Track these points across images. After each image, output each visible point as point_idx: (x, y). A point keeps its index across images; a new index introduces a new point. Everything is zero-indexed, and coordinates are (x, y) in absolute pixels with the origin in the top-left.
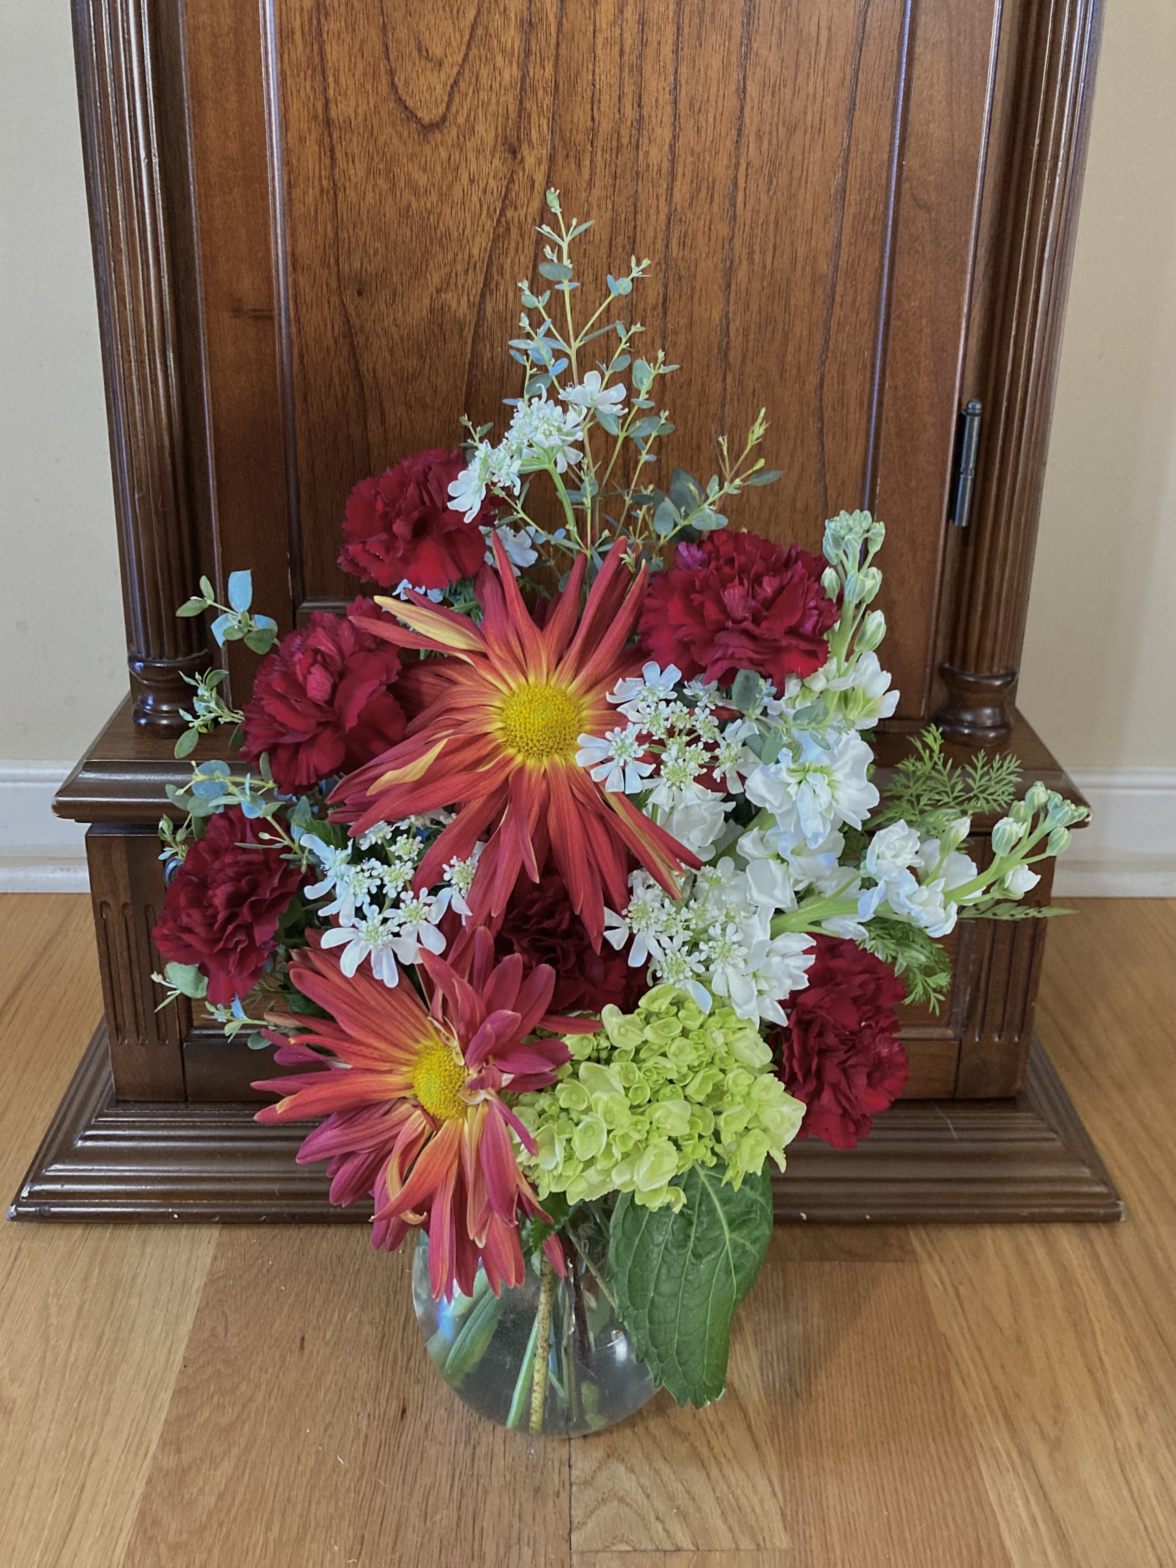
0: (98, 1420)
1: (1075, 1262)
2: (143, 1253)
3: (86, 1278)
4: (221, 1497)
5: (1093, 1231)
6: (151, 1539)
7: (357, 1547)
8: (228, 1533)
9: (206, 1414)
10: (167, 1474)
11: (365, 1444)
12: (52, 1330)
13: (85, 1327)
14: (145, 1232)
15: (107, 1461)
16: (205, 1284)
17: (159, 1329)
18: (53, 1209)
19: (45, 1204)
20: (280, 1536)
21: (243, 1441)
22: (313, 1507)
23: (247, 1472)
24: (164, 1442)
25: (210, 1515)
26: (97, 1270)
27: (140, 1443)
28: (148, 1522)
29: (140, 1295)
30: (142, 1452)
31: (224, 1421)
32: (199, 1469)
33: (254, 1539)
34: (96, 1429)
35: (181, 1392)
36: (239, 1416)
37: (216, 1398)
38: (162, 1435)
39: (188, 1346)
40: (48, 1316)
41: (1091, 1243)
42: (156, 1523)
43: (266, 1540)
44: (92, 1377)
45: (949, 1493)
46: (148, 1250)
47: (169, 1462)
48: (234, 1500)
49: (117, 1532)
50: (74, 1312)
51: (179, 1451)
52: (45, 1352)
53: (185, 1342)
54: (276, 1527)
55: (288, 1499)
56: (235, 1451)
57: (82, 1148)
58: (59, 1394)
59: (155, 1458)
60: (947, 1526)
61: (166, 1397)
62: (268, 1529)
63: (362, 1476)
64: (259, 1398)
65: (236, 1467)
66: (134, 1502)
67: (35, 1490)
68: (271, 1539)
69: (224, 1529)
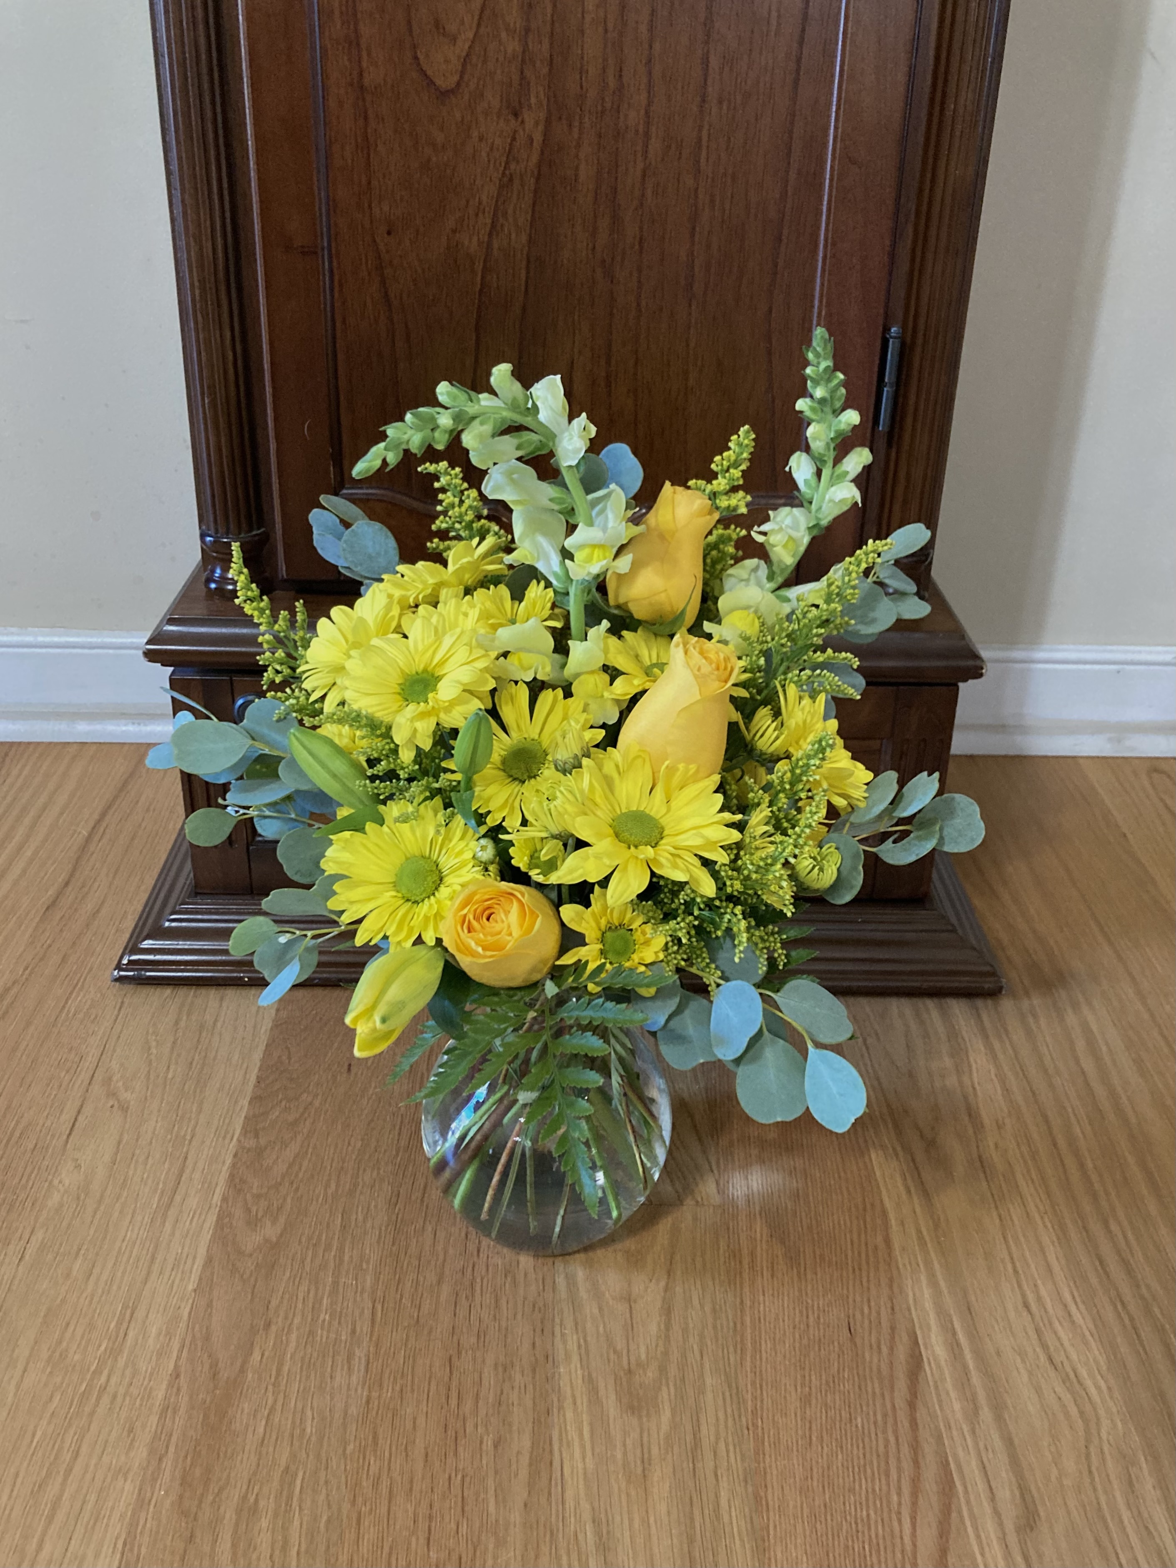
0: (193, 1116)
1: (962, 1023)
2: (221, 1006)
3: (177, 1023)
4: (291, 1166)
5: (979, 1002)
6: (240, 1190)
7: (394, 1200)
8: (297, 1189)
9: (277, 1113)
10: (249, 1150)
11: (399, 1134)
12: (153, 1057)
13: (179, 1055)
14: (222, 991)
15: (203, 1142)
16: (272, 1029)
17: (236, 1057)
18: (148, 974)
19: (142, 970)
20: (337, 1190)
21: (305, 1131)
22: (361, 1172)
23: (310, 1150)
24: (245, 1132)
25: (283, 1177)
26: (185, 1018)
27: (227, 1132)
28: (237, 1180)
29: (220, 1034)
30: (229, 1136)
31: (291, 1118)
32: (273, 1148)
33: (317, 1192)
34: (193, 1122)
35: (256, 1099)
36: (302, 1114)
37: (284, 1103)
38: (243, 1127)
39: (260, 1069)
40: (149, 1049)
41: (977, 1009)
42: (243, 1181)
43: (326, 1194)
44: (187, 1087)
45: (845, 1173)
46: (225, 1004)
47: (251, 1143)
48: (300, 1169)
49: (214, 1185)
50: (169, 1045)
51: (257, 1136)
52: (149, 1072)
53: (258, 1065)
54: (333, 1186)
55: (342, 1168)
56: (299, 1138)
57: (169, 928)
58: (163, 1099)
59: (239, 1141)
60: (842, 1193)
61: (245, 1102)
62: (327, 1186)
63: (397, 1154)
64: (317, 1103)
65: (301, 1146)
66: (225, 1168)
67: (150, 1161)
68: (330, 1192)
69: (295, 1186)
